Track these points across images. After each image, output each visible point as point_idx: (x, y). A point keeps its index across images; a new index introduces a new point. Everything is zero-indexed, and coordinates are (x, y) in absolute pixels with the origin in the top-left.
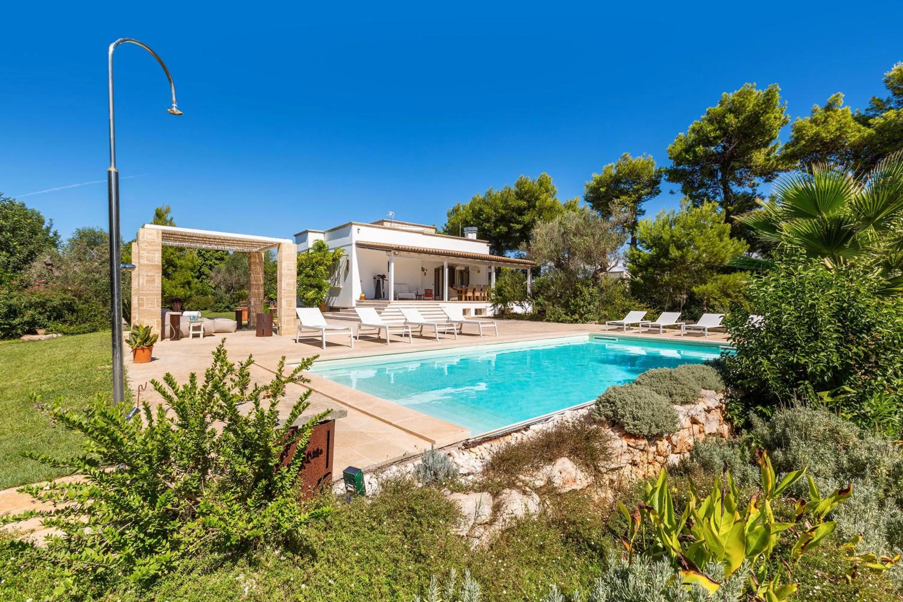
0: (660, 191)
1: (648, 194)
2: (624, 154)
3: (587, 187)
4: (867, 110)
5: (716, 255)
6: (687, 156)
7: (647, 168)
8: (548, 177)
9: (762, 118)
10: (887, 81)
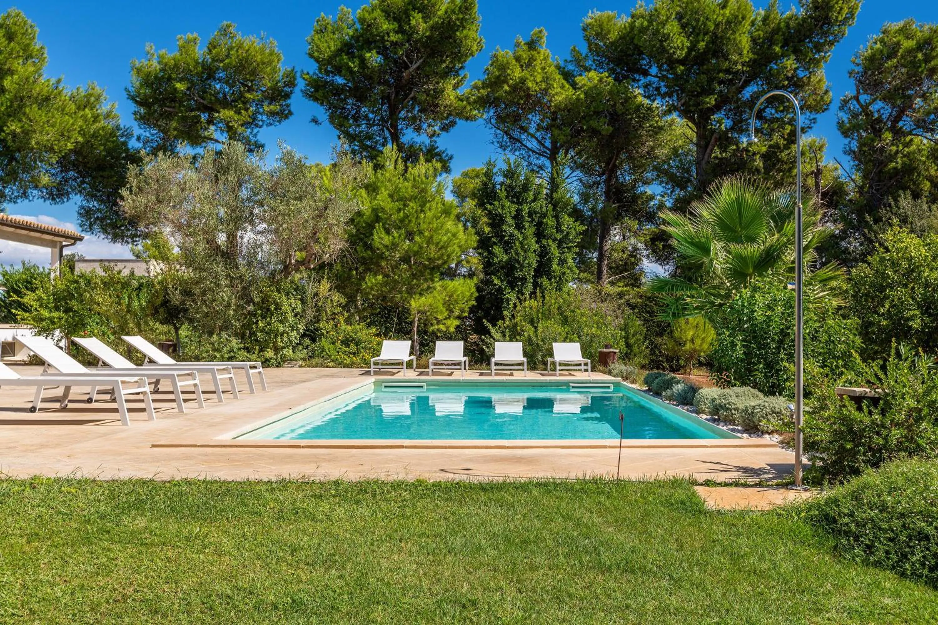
0: (290, 113)
1: (272, 114)
2: (225, 23)
3: (139, 71)
4: (566, 61)
5: (442, 247)
6: (350, 64)
7: (270, 63)
8: (29, 21)
9: (458, 33)
10: (584, 29)
